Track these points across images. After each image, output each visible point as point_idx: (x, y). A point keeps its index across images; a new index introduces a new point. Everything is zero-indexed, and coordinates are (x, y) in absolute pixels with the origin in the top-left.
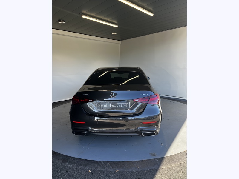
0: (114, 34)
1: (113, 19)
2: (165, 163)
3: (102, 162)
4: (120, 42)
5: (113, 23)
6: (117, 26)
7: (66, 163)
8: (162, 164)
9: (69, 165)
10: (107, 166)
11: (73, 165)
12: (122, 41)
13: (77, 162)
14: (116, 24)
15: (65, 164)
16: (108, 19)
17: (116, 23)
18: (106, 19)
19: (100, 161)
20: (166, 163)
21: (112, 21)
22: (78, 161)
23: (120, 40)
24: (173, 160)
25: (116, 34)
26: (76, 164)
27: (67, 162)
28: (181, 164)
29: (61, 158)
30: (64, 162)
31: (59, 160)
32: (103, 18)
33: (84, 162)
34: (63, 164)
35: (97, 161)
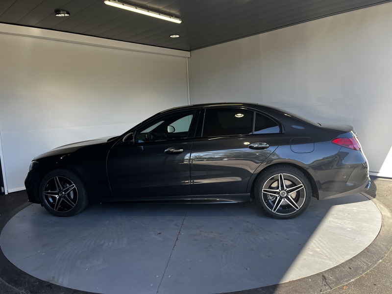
0: (174, 36)
1: (170, 7)
4: (187, 54)
5: (171, 15)
6: (178, 21)
12: (193, 52)
14: (176, 17)
16: (161, 8)
17: (178, 14)
18: (156, 6)
21: (167, 10)
23: (189, 49)
24: (296, 291)
25: (178, 36)
32: (149, 5)
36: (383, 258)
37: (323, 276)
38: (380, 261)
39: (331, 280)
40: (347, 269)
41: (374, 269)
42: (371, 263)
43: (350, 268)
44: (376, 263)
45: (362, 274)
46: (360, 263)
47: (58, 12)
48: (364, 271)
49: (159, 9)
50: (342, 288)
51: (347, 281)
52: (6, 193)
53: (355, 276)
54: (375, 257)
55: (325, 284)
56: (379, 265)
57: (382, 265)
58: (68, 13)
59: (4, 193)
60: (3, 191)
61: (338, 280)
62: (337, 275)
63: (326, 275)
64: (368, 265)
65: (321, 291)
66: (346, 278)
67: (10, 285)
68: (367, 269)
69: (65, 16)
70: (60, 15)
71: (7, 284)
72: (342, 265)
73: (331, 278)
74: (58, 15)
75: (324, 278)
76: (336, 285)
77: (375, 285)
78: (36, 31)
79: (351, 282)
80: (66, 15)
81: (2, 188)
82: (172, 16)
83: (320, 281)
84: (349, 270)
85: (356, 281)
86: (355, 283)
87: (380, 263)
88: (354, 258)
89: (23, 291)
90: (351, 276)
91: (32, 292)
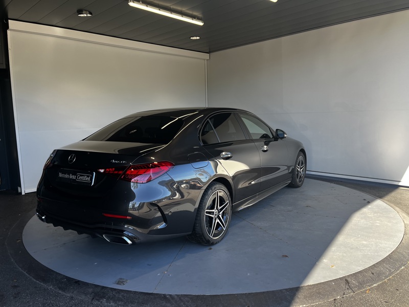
0: (195, 38)
1: (193, 9)
2: (303, 297)
3: (176, 297)
4: (206, 56)
5: (193, 17)
6: (200, 24)
7: (101, 301)
8: (297, 300)
9: (107, 302)
10: (184, 304)
11: (116, 303)
12: (212, 54)
13: (123, 296)
14: (199, 19)
15: (99, 301)
16: (184, 9)
17: (200, 16)
18: (179, 8)
19: (170, 295)
20: (305, 297)
21: (190, 12)
22: (125, 295)
23: (208, 51)
24: (319, 293)
25: (198, 38)
26: (122, 301)
27: (104, 297)
28: (335, 300)
29: (91, 290)
30: (97, 298)
31: (86, 295)
32: (173, 7)
33: (139, 297)
34: (96, 302)
35: (165, 295)
36: (405, 264)
37: (346, 280)
38: (403, 267)
39: (354, 284)
40: (369, 274)
41: (396, 275)
42: (393, 269)
43: (373, 274)
44: (398, 269)
45: (384, 280)
46: (382, 269)
47: (80, 12)
48: (386, 277)
49: (181, 11)
50: (365, 292)
51: (369, 286)
52: (23, 193)
53: (378, 281)
54: (397, 264)
55: (348, 287)
56: (401, 271)
57: (404, 272)
58: (91, 13)
59: (21, 193)
60: (19, 191)
61: (361, 285)
62: (360, 280)
63: (349, 280)
64: (390, 271)
65: (344, 294)
66: (368, 282)
67: (38, 282)
68: (390, 275)
69: (87, 17)
70: (82, 15)
71: (34, 280)
72: (365, 270)
73: (353, 282)
74: (80, 15)
75: (347, 282)
76: (359, 289)
77: (397, 290)
78: (58, 31)
79: (374, 287)
80: (89, 15)
81: (19, 188)
82: (195, 18)
83: (343, 285)
84: (371, 275)
85: (378, 286)
86: (378, 288)
87: (403, 270)
88: (376, 264)
89: (51, 287)
90: (373, 281)
91: (60, 288)
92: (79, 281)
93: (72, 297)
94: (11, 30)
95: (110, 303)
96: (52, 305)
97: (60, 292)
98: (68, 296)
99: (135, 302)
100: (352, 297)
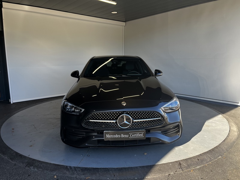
3: (73, 168)
4: (124, 24)
6: (115, 3)
7: (31, 167)
9: (33, 169)
11: (38, 169)
14: (113, 0)
15: (29, 168)
19: (70, 167)
22: (44, 165)
23: (125, 21)
24: (160, 170)
25: (116, 12)
26: (42, 168)
27: (32, 165)
28: (169, 175)
29: (26, 161)
30: (28, 166)
34: (27, 168)
35: (67, 166)
36: (222, 155)
39: (184, 166)
41: (214, 161)
42: (213, 157)
43: (198, 160)
44: (216, 158)
45: (205, 164)
46: (205, 157)
48: (207, 162)
50: (190, 171)
51: (194, 167)
52: (12, 103)
53: (201, 165)
54: (217, 155)
55: (180, 167)
57: (220, 160)
59: (10, 103)
60: (10, 102)
61: (189, 166)
62: (189, 163)
63: (181, 163)
64: (211, 158)
65: (176, 172)
66: (194, 165)
68: (210, 161)
72: (194, 157)
73: (184, 164)
75: (180, 164)
76: (186, 169)
77: (211, 171)
79: (197, 168)
81: (10, 100)
83: (177, 166)
84: (197, 160)
85: (200, 168)
86: (199, 169)
87: (219, 158)
88: (202, 154)
89: (6, 158)
90: (197, 164)
91: (11, 159)
92: (22, 155)
93: (15, 164)
94: (4, 8)
95: (35, 169)
96: (3, 168)
97: (10, 161)
98: (13, 163)
99: (49, 170)
100: (181, 174)
